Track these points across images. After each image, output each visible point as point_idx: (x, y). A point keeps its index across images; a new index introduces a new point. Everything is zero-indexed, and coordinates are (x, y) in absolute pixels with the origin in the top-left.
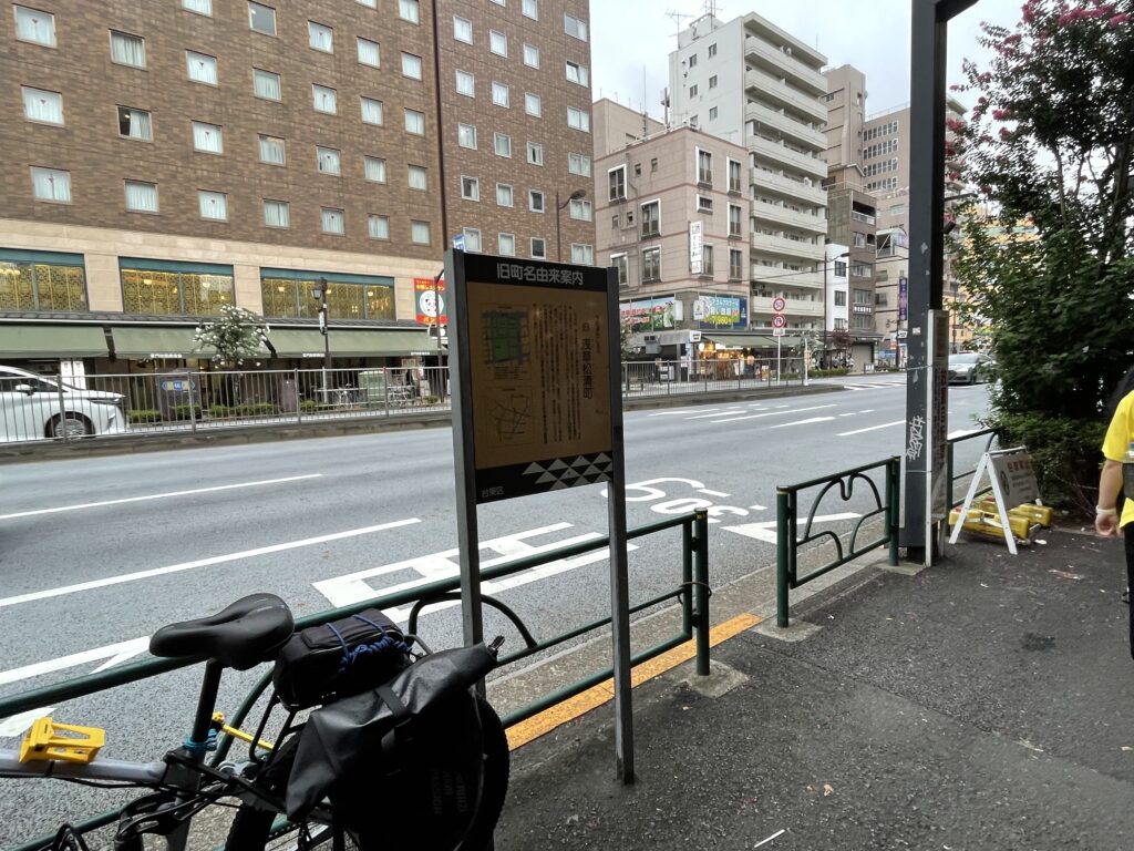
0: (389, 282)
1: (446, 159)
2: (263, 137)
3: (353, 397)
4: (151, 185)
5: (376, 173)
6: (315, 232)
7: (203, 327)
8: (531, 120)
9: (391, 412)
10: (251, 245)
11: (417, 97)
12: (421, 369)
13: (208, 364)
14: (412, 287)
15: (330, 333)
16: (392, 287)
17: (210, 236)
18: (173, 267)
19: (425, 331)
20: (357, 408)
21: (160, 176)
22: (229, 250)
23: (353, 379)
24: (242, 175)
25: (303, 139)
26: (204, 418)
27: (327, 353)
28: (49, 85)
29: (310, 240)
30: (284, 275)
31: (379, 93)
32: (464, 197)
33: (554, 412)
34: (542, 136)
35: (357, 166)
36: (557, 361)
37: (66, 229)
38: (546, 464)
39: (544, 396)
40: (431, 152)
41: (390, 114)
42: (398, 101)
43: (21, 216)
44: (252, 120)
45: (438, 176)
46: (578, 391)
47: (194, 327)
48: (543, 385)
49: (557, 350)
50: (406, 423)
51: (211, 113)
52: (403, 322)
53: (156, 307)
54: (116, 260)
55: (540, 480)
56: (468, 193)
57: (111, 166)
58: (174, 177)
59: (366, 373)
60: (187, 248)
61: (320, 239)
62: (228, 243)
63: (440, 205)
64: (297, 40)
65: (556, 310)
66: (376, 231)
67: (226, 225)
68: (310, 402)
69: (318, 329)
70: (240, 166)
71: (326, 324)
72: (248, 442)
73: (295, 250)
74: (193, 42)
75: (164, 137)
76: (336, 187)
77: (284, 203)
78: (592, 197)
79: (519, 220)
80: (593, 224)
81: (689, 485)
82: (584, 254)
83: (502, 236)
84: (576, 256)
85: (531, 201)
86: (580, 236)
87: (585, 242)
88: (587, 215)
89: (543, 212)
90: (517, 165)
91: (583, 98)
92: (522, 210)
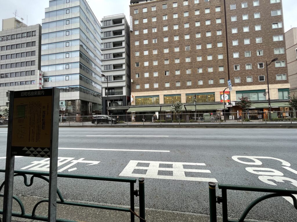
0: (213, 93)
1: (229, 62)
2: (187, 69)
3: (202, 119)
4: (169, 82)
5: (210, 70)
6: (197, 85)
7: (173, 106)
8: (258, 44)
9: (200, 123)
10: (184, 90)
11: (221, 51)
12: (222, 113)
13: (173, 112)
14: (219, 93)
15: (196, 106)
16: (214, 94)
17: (177, 89)
18: (171, 96)
19: (222, 104)
20: (203, 122)
21: (170, 81)
22: (180, 91)
23: (202, 115)
24: (183, 77)
25: (194, 68)
26: (172, 122)
27: (196, 110)
28: (156, 71)
29: (195, 87)
30: (190, 95)
31: (212, 53)
32: (235, 70)
33: (32, 133)
34: (263, 47)
35: (206, 70)
36: (35, 118)
37: (157, 92)
38: (29, 148)
39: (30, 128)
40: (225, 62)
41: (214, 57)
42: (216, 53)
43: (152, 91)
44: (185, 67)
45: (227, 67)
46: (40, 127)
47: (171, 106)
48: (30, 125)
49: (35, 115)
50: (201, 126)
51: (178, 68)
52: (217, 102)
53: (169, 103)
54: (163, 95)
55: (27, 153)
56: (236, 68)
57: (163, 81)
58: (172, 80)
59: (205, 114)
60: (174, 92)
61: (198, 86)
62: (180, 90)
63: (227, 74)
64: (194, 49)
65: (35, 103)
66: (210, 82)
67: (180, 87)
68: (192, 120)
69: (194, 105)
70: (183, 76)
71: (196, 104)
72: (168, 128)
73: (192, 90)
74: (176, 57)
75: (171, 74)
76: (201, 75)
77: (191, 81)
78: (285, 59)
79: (254, 72)
80: (286, 67)
81: (282, 163)
82: (282, 77)
83: (247, 77)
84: (278, 78)
85: (259, 66)
86: (280, 72)
87: (282, 74)
88: (283, 65)
89: (263, 68)
90: (253, 58)
91: (280, 32)
92: (255, 69)
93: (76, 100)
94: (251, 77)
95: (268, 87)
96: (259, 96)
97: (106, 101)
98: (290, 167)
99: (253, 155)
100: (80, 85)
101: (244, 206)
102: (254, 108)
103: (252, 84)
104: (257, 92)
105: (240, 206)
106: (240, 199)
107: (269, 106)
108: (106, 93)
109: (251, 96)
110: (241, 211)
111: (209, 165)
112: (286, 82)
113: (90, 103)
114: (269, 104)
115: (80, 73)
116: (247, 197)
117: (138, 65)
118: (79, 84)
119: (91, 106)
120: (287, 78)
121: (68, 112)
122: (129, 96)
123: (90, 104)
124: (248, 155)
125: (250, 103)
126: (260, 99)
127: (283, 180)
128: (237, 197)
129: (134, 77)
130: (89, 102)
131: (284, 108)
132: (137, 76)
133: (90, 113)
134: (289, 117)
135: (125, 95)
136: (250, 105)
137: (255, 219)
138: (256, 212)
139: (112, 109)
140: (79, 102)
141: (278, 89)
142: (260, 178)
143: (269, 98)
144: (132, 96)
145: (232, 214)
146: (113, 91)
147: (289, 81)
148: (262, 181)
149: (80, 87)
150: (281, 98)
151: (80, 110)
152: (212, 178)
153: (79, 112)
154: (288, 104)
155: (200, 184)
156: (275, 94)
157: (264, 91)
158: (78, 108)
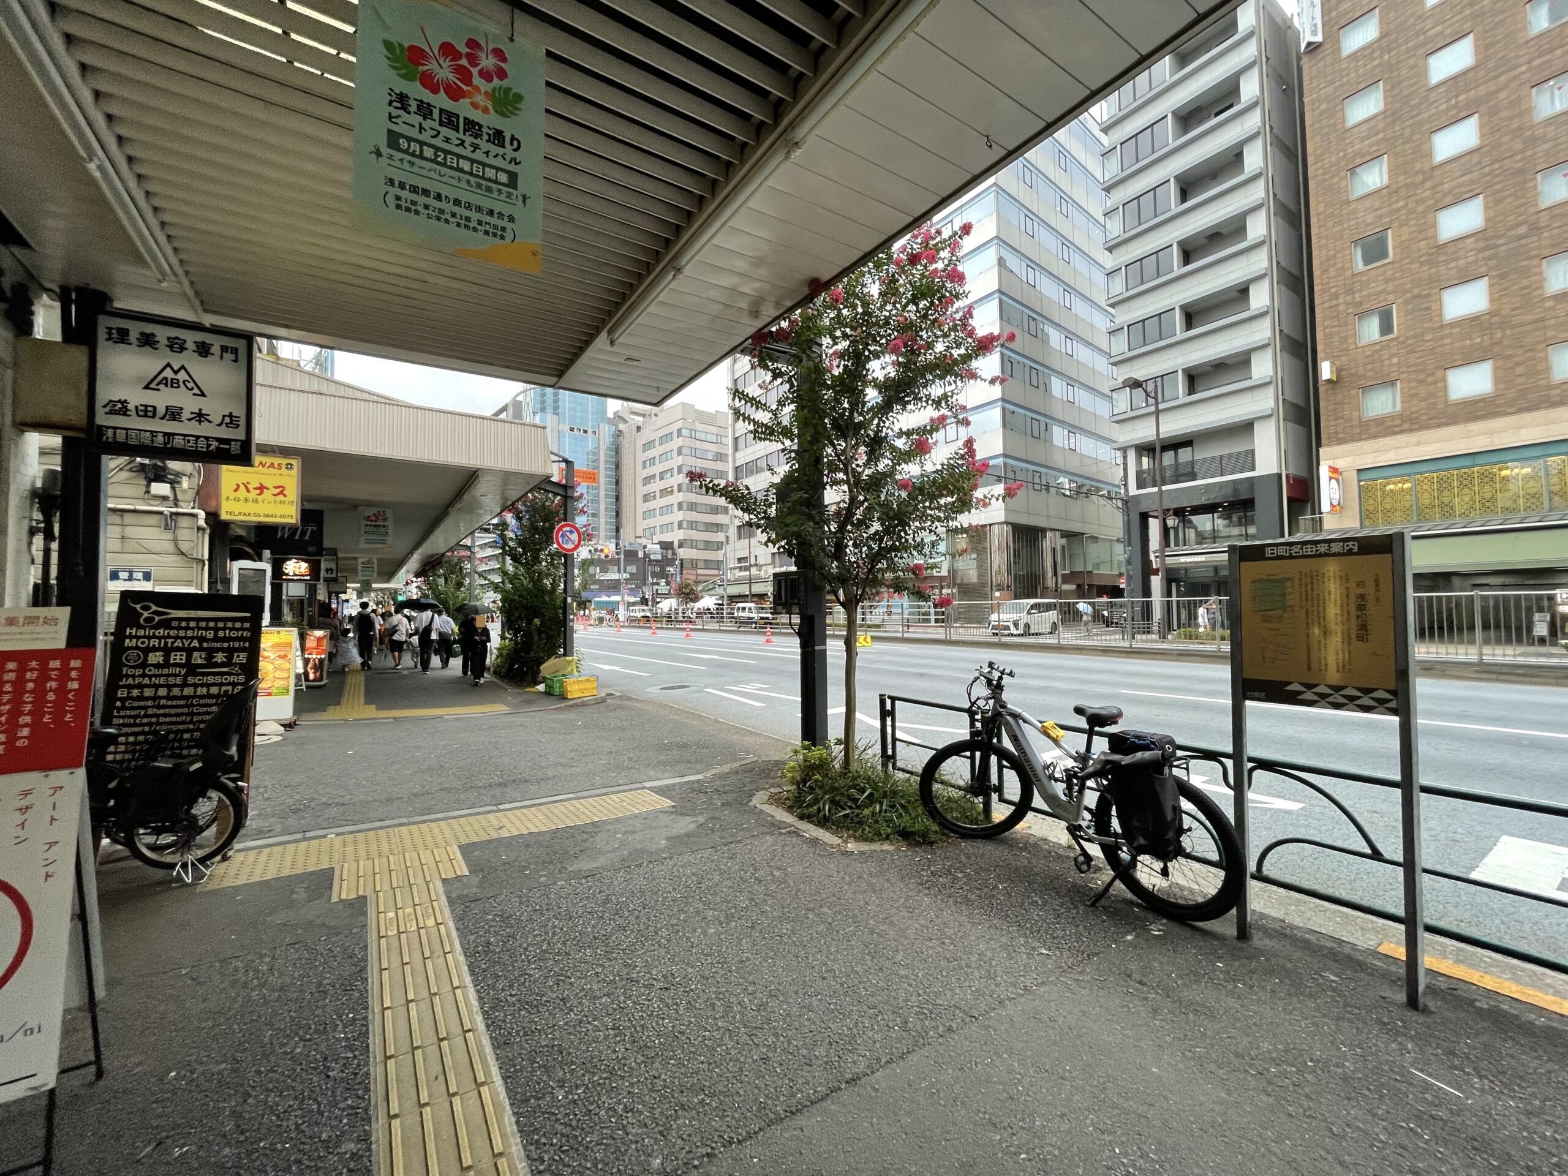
43: (1529, 408)
93: (990, 525)
97: (1144, 517)
100: (1005, 455)
108: (1139, 474)
113: (1049, 534)
115: (1003, 400)
117: (1375, 250)
118: (1001, 452)
119: (1054, 550)
121: (959, 581)
122: (1302, 473)
123: (1051, 542)
129: (1344, 340)
130: (1044, 531)
132: (1370, 330)
133: (1050, 582)
135: (1275, 471)
139: (1183, 559)
140: (1001, 534)
144: (1334, 470)
146: (1185, 454)
149: (1005, 464)
151: (1009, 571)
153: (1004, 578)
158: (999, 560)
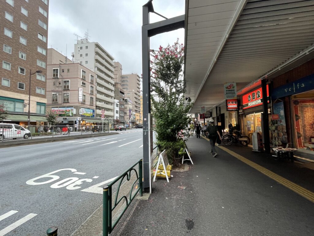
8: (22, 45)
34: (26, 51)
78: (46, 74)
79: (13, 75)
80: (46, 82)
81: (71, 171)
82: (41, 91)
83: (4, 79)
84: (38, 91)
85: (19, 70)
86: (40, 85)
87: (42, 87)
88: (43, 79)
89: (25, 75)
90: (14, 57)
91: (44, 45)
92: (15, 72)
94: (8, 80)
95: (29, 98)
96: (16, 107)
98: (77, 172)
99: (46, 173)
101: (77, 214)
102: (10, 121)
103: (9, 89)
104: (14, 101)
105: (74, 217)
106: (69, 212)
107: (29, 119)
109: (6, 105)
110: (78, 219)
111: (5, 206)
112: (44, 96)
114: (29, 118)
116: (73, 207)
120: (45, 93)
124: (41, 175)
125: (6, 113)
126: (17, 110)
127: (82, 182)
128: (66, 212)
131: (40, 122)
134: (44, 132)
136: (6, 116)
137: (89, 216)
138: (86, 211)
141: (37, 102)
142: (68, 188)
143: (29, 111)
145: (75, 227)
147: (47, 96)
148: (72, 190)
150: (39, 113)
152: (26, 215)
154: (46, 118)
155: (17, 232)
156: (33, 107)
157: (22, 101)
